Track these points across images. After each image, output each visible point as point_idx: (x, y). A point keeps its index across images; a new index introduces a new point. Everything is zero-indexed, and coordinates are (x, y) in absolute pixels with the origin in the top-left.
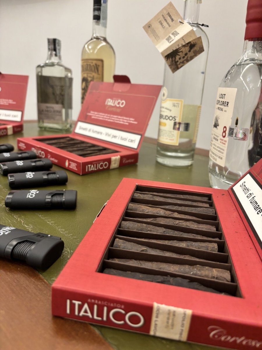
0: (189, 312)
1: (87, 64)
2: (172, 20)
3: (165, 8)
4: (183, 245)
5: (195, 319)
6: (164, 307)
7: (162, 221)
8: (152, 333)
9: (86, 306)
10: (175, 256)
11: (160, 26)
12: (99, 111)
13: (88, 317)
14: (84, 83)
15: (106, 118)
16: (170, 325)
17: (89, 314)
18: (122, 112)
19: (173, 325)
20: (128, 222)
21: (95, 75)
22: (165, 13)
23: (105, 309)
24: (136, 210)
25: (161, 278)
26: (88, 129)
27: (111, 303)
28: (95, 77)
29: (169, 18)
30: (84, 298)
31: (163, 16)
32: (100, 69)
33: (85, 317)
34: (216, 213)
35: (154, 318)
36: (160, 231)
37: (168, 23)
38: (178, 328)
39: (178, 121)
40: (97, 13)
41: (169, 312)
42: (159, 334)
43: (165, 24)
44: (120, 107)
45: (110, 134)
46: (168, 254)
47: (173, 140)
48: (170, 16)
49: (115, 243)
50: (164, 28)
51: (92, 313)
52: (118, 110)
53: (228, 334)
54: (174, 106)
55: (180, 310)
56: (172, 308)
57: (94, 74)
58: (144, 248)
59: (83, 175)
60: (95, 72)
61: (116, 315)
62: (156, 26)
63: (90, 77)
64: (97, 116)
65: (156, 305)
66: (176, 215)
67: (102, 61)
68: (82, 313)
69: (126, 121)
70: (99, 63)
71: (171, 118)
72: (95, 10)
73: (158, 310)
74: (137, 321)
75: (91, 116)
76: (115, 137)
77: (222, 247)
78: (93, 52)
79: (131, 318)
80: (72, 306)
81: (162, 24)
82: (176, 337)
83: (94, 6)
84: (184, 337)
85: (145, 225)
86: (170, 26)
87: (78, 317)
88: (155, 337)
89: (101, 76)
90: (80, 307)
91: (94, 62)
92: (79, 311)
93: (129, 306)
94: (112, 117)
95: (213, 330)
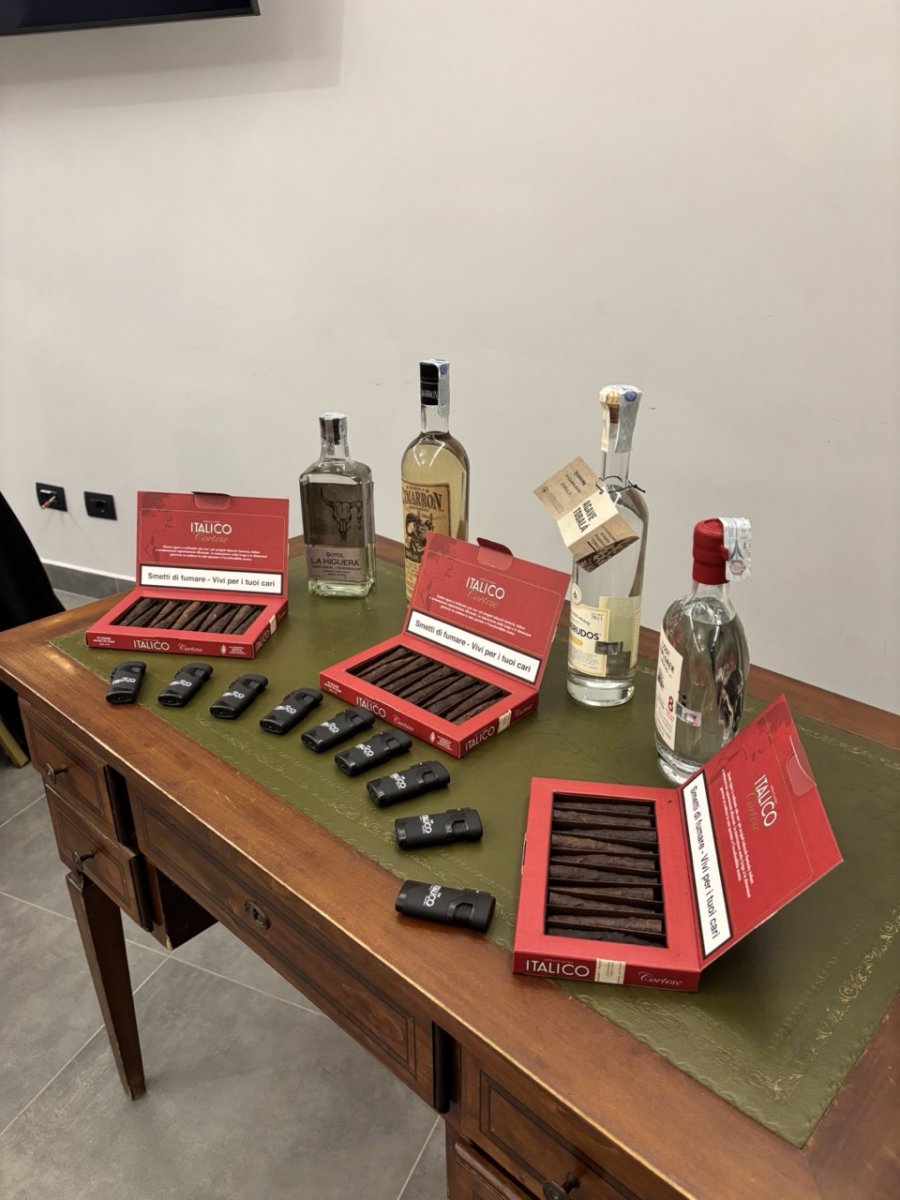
0: (624, 963)
1: (417, 493)
2: (584, 483)
3: (570, 465)
4: (618, 893)
5: (629, 968)
6: (604, 961)
7: (594, 860)
8: (596, 980)
9: (543, 964)
10: (611, 908)
11: (563, 490)
12: (455, 598)
13: (544, 972)
14: (411, 525)
15: (468, 615)
16: (610, 972)
17: (545, 970)
18: (501, 610)
19: (612, 974)
20: (557, 866)
21: (436, 513)
22: (571, 472)
23: (558, 965)
24: (562, 845)
25: (598, 934)
26: (436, 629)
27: (562, 960)
28: (434, 516)
29: (578, 479)
30: (541, 958)
31: (567, 476)
32: (444, 501)
33: (542, 972)
34: (657, 841)
35: (597, 969)
36: (592, 875)
37: (576, 487)
38: (616, 975)
39: (601, 639)
40: (429, 394)
41: (609, 965)
42: (602, 980)
43: (571, 488)
44: (494, 599)
45: (480, 646)
46: (604, 907)
47: (596, 668)
48: (579, 477)
49: (551, 898)
50: (570, 494)
51: (548, 968)
52: (493, 605)
53: (654, 977)
54: (595, 617)
55: (617, 963)
56: (611, 962)
57: (431, 511)
58: (580, 902)
59: (462, 757)
60: (435, 508)
61: (566, 969)
62: (556, 490)
63: (425, 516)
64: (450, 605)
65: (598, 960)
66: (610, 848)
67: (447, 486)
68: (539, 969)
69: (509, 628)
70: (441, 491)
71: (590, 635)
72: (424, 387)
73: (600, 963)
74: (585, 972)
75: (438, 604)
76: (492, 654)
77: (658, 892)
78: (427, 464)
79: (580, 971)
80: (531, 965)
81: (565, 488)
82: (615, 982)
83: (422, 379)
84: (621, 982)
85: (576, 869)
86: (579, 491)
87: (536, 972)
88: (599, 983)
89: (446, 512)
90: (538, 965)
91: (432, 491)
92: (537, 967)
93: (577, 962)
94: (482, 615)
95: (642, 974)
